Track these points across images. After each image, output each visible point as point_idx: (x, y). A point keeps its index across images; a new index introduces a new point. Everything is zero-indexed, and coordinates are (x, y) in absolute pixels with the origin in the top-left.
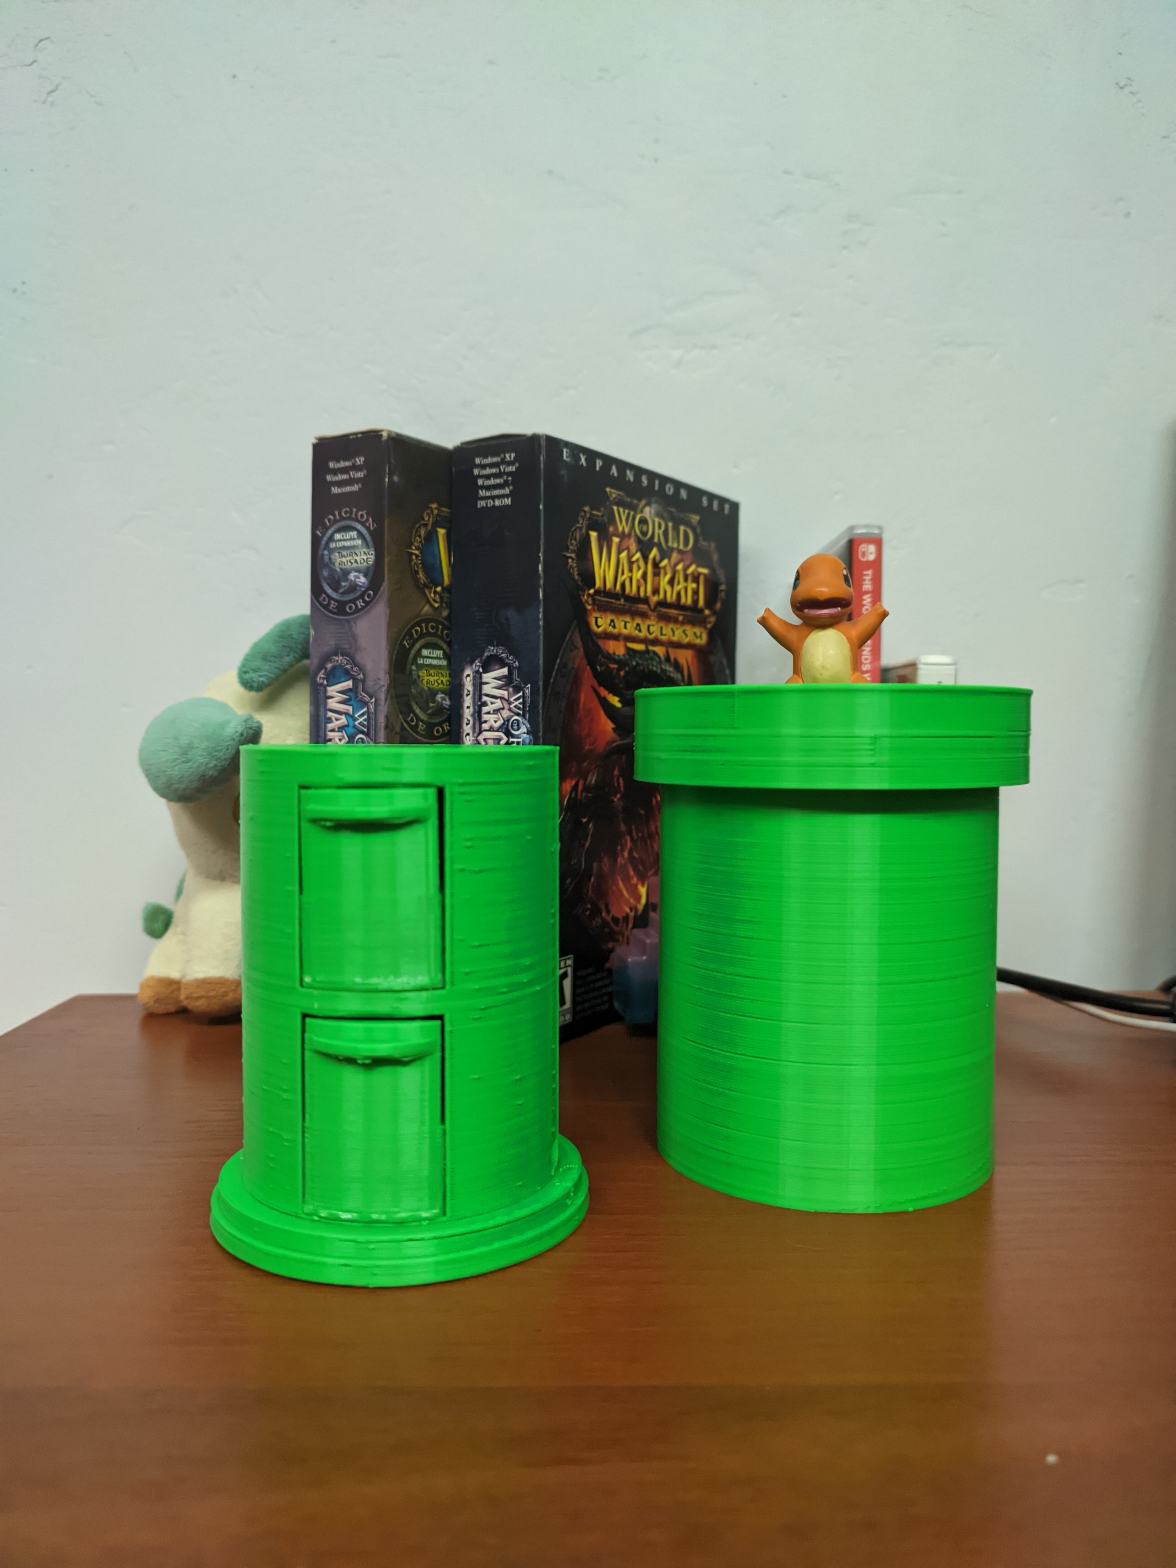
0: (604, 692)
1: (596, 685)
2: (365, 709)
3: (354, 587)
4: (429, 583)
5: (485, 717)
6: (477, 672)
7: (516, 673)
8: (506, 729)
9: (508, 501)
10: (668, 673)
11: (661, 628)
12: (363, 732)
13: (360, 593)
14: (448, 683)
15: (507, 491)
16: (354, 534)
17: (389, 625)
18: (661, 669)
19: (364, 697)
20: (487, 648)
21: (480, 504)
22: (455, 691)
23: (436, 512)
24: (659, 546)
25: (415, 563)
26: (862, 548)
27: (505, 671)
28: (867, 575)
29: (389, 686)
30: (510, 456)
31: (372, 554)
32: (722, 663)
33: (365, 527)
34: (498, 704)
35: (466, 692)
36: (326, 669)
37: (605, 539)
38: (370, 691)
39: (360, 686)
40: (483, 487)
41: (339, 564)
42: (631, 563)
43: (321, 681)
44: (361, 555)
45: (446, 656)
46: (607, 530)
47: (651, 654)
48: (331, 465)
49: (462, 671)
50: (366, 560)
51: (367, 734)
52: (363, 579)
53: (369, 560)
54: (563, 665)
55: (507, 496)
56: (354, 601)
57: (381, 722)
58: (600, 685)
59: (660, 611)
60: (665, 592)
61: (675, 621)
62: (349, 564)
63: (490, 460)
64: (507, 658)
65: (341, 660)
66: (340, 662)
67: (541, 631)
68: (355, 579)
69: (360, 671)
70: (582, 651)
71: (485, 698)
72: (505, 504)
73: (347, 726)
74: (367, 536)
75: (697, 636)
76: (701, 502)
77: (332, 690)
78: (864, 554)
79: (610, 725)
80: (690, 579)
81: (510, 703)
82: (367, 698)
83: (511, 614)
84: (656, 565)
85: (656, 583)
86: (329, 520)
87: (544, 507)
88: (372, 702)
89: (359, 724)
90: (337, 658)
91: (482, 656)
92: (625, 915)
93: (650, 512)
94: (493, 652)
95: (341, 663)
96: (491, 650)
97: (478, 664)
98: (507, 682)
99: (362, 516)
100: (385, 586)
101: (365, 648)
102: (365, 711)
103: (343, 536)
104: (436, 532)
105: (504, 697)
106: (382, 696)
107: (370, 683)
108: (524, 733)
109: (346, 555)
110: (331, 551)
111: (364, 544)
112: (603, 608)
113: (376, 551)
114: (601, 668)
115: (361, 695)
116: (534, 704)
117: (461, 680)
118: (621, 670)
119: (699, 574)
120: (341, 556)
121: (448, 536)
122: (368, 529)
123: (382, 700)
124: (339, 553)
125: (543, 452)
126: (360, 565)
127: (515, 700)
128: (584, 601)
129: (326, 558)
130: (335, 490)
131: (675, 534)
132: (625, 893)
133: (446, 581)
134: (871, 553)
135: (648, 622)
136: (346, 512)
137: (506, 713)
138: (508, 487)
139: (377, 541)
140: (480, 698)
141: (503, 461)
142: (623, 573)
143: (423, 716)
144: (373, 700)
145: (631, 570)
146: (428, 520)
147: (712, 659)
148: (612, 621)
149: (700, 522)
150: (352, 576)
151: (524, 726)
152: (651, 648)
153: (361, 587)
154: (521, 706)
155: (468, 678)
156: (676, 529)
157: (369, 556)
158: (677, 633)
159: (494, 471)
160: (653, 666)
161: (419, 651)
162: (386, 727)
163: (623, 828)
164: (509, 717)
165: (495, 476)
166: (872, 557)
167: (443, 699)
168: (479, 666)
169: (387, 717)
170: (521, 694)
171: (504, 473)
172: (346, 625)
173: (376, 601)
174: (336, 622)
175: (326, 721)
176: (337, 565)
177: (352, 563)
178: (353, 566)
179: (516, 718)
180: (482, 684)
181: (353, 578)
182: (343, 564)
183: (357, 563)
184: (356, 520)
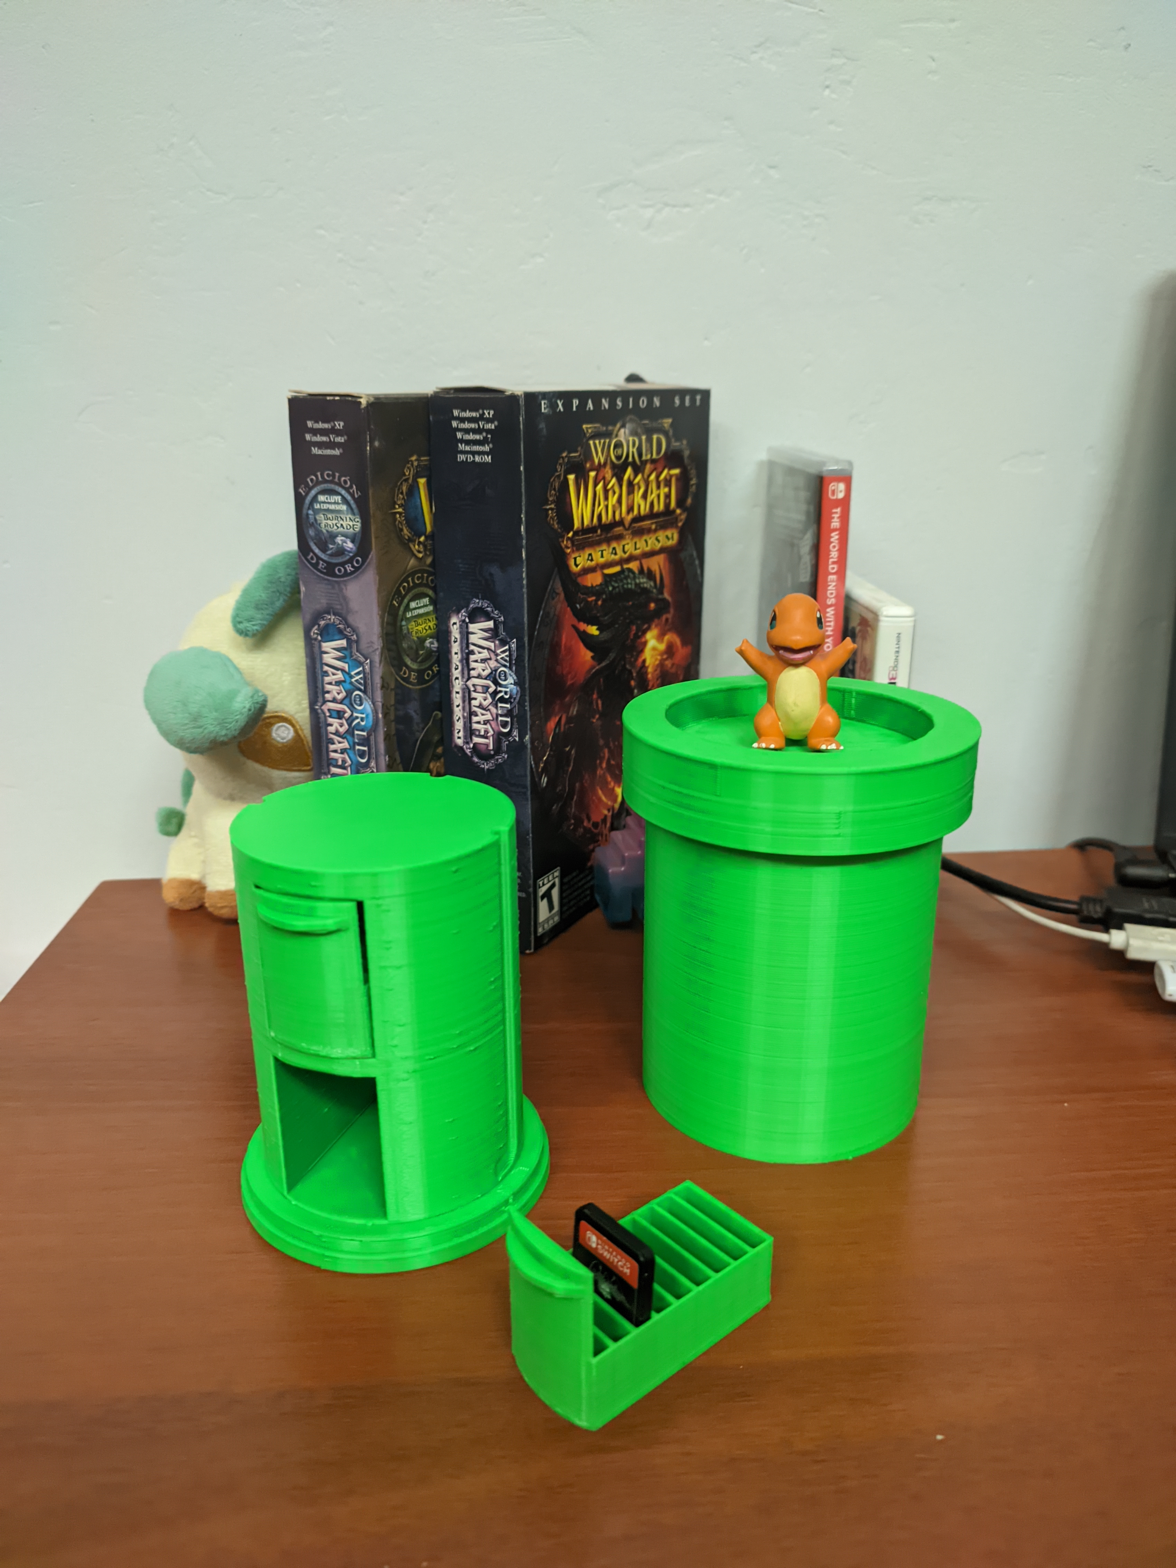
0: (583, 626)
1: (574, 621)
2: (361, 669)
3: (341, 551)
4: (413, 536)
5: (473, 665)
6: (464, 621)
7: (501, 627)
8: (494, 677)
9: (488, 459)
10: (642, 586)
11: (636, 543)
12: (360, 690)
13: (348, 557)
14: (435, 627)
15: (486, 448)
16: (339, 497)
17: (379, 591)
18: (636, 584)
19: (359, 657)
20: (472, 600)
21: (460, 457)
22: (442, 635)
23: (416, 464)
24: (633, 464)
25: (399, 521)
26: (832, 486)
27: (490, 624)
28: (836, 513)
29: (383, 649)
30: (489, 413)
31: (358, 522)
32: (692, 555)
33: (349, 493)
34: (485, 654)
35: (453, 639)
36: (319, 625)
37: (582, 477)
38: (365, 652)
39: (355, 646)
40: (462, 441)
41: (325, 525)
42: (606, 491)
43: (315, 636)
44: (346, 521)
45: (433, 602)
46: (583, 467)
47: (626, 573)
48: (310, 424)
49: (449, 618)
50: (352, 526)
51: (365, 692)
52: (349, 545)
53: (355, 526)
54: (547, 614)
55: (487, 454)
56: (343, 564)
57: (377, 683)
58: (579, 620)
59: (634, 527)
60: (639, 506)
61: (649, 531)
62: (335, 527)
63: (468, 414)
64: (492, 611)
65: (334, 619)
66: (332, 621)
67: (525, 590)
68: (342, 544)
69: (353, 632)
70: (562, 595)
71: (472, 647)
72: (485, 461)
73: (344, 681)
74: (352, 502)
75: (668, 538)
76: (674, 402)
77: (327, 646)
78: (833, 492)
79: (588, 655)
80: (662, 485)
81: (497, 655)
82: (362, 659)
83: (495, 570)
84: (630, 484)
85: (630, 501)
86: (312, 480)
87: (525, 469)
88: (367, 663)
89: (355, 681)
90: (329, 617)
91: (467, 607)
92: (603, 817)
93: (625, 433)
94: (479, 604)
95: (334, 622)
96: (476, 603)
97: (464, 614)
98: (494, 634)
99: (345, 482)
100: (373, 555)
101: (357, 612)
102: (361, 671)
103: (327, 498)
104: (417, 483)
105: (491, 648)
106: (377, 659)
107: (363, 645)
108: (511, 684)
109: (331, 518)
110: (316, 512)
111: (350, 511)
112: (580, 547)
113: (362, 518)
114: (580, 606)
115: (356, 655)
116: (520, 658)
117: (448, 627)
118: (598, 600)
119: (671, 476)
120: (326, 519)
121: (429, 484)
122: (352, 495)
123: (376, 662)
124: (324, 515)
125: (522, 412)
126: (345, 530)
127: (501, 652)
128: (563, 546)
129: (312, 519)
130: (315, 451)
131: (649, 445)
132: (604, 798)
133: (429, 528)
134: (841, 491)
135: (624, 542)
136: (328, 475)
137: (493, 664)
138: (488, 445)
139: (362, 508)
140: (468, 647)
141: (482, 417)
142: (599, 505)
143: (414, 666)
144: (368, 661)
145: (606, 498)
146: (409, 474)
147: (683, 555)
148: (590, 555)
149: (672, 425)
150: (339, 540)
151: (511, 678)
152: (625, 566)
153: (350, 552)
154: (508, 659)
155: (455, 626)
156: (649, 440)
157: (355, 523)
158: (650, 542)
159: (473, 426)
160: (628, 584)
161: (408, 605)
162: (383, 687)
163: (601, 742)
164: (496, 668)
165: (474, 431)
166: (841, 495)
167: (432, 643)
168: (466, 617)
169: (382, 678)
170: (507, 647)
171: (484, 430)
172: (336, 586)
173: (365, 568)
174: (326, 582)
175: (323, 674)
176: (324, 526)
177: (338, 527)
178: (339, 530)
179: (503, 669)
180: (468, 633)
181: (340, 542)
182: (329, 526)
183: (344, 528)
184: (339, 484)
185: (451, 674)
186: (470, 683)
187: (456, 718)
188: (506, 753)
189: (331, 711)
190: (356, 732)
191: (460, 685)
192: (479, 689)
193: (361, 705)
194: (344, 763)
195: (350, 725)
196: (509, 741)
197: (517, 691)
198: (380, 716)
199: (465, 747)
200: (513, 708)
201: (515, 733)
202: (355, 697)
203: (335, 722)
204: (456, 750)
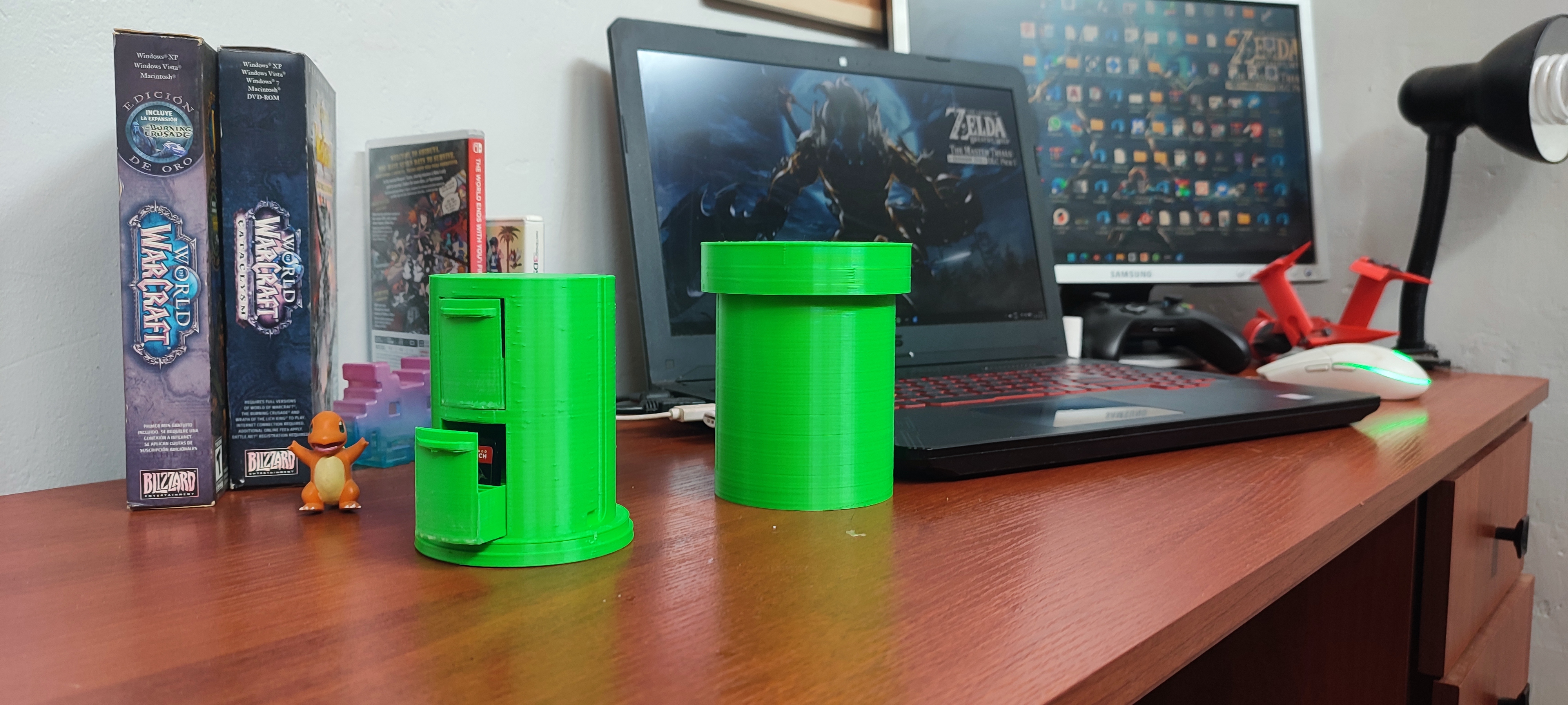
2: (186, 247)
3: (170, 154)
5: (258, 252)
6: (251, 219)
7: (287, 222)
8: (280, 260)
9: (277, 98)
12: (184, 265)
13: (177, 158)
15: (275, 90)
16: (170, 112)
19: (185, 237)
20: (259, 201)
21: (250, 96)
22: (227, 232)
26: (474, 146)
27: (277, 219)
28: (477, 162)
30: (277, 66)
31: (190, 130)
33: (182, 109)
34: (272, 243)
35: (239, 234)
36: (140, 215)
38: (192, 233)
39: (180, 229)
40: (251, 84)
43: (134, 224)
44: (177, 130)
48: (139, 55)
49: (234, 218)
50: (183, 134)
51: (189, 266)
52: (180, 148)
53: (186, 134)
55: (276, 94)
56: (171, 164)
57: (204, 257)
62: (164, 135)
63: (257, 66)
64: (279, 210)
65: (157, 209)
66: (155, 210)
67: (308, 192)
68: (171, 148)
69: (179, 218)
71: (257, 239)
72: (273, 99)
73: (167, 259)
74: (184, 116)
77: (147, 232)
78: (476, 149)
81: (283, 242)
82: (188, 239)
83: (282, 178)
86: (138, 98)
88: (194, 242)
89: (179, 258)
90: (152, 207)
91: (254, 207)
95: (157, 211)
96: (264, 204)
97: (251, 213)
98: (280, 227)
99: (177, 100)
100: (204, 156)
101: (184, 201)
102: (186, 249)
103: (156, 113)
105: (277, 238)
106: (203, 238)
107: (190, 228)
108: (296, 264)
109: (160, 128)
110: (143, 123)
111: (181, 122)
113: (193, 128)
115: (181, 236)
117: (234, 224)
120: (154, 129)
122: (185, 111)
123: (202, 241)
124: (151, 125)
126: (176, 137)
127: (287, 240)
129: (136, 129)
130: (144, 76)
134: (479, 150)
136: (158, 95)
137: (279, 250)
138: (277, 88)
139: (195, 121)
140: (253, 239)
141: (270, 68)
150: (168, 145)
151: (296, 259)
153: (179, 154)
154: (293, 245)
155: (241, 223)
157: (186, 131)
159: (262, 74)
162: (208, 261)
164: (282, 253)
165: (263, 78)
166: (479, 152)
168: (252, 215)
170: (292, 236)
171: (273, 77)
172: (162, 182)
173: (196, 166)
174: (149, 179)
175: (141, 255)
176: (151, 134)
177: (167, 135)
178: (168, 137)
179: (289, 253)
180: (254, 228)
181: (169, 147)
182: (156, 134)
183: (173, 135)
184: (171, 102)
185: (235, 262)
186: (255, 268)
187: (239, 297)
188: (290, 319)
189: (149, 287)
190: (177, 301)
191: (246, 269)
192: (265, 271)
193: (185, 277)
194: (161, 329)
195: (170, 296)
196: (294, 309)
197: (302, 269)
198: (206, 284)
199: (249, 320)
200: (298, 283)
201: (300, 302)
202: (178, 271)
203: (153, 297)
204: (240, 324)
